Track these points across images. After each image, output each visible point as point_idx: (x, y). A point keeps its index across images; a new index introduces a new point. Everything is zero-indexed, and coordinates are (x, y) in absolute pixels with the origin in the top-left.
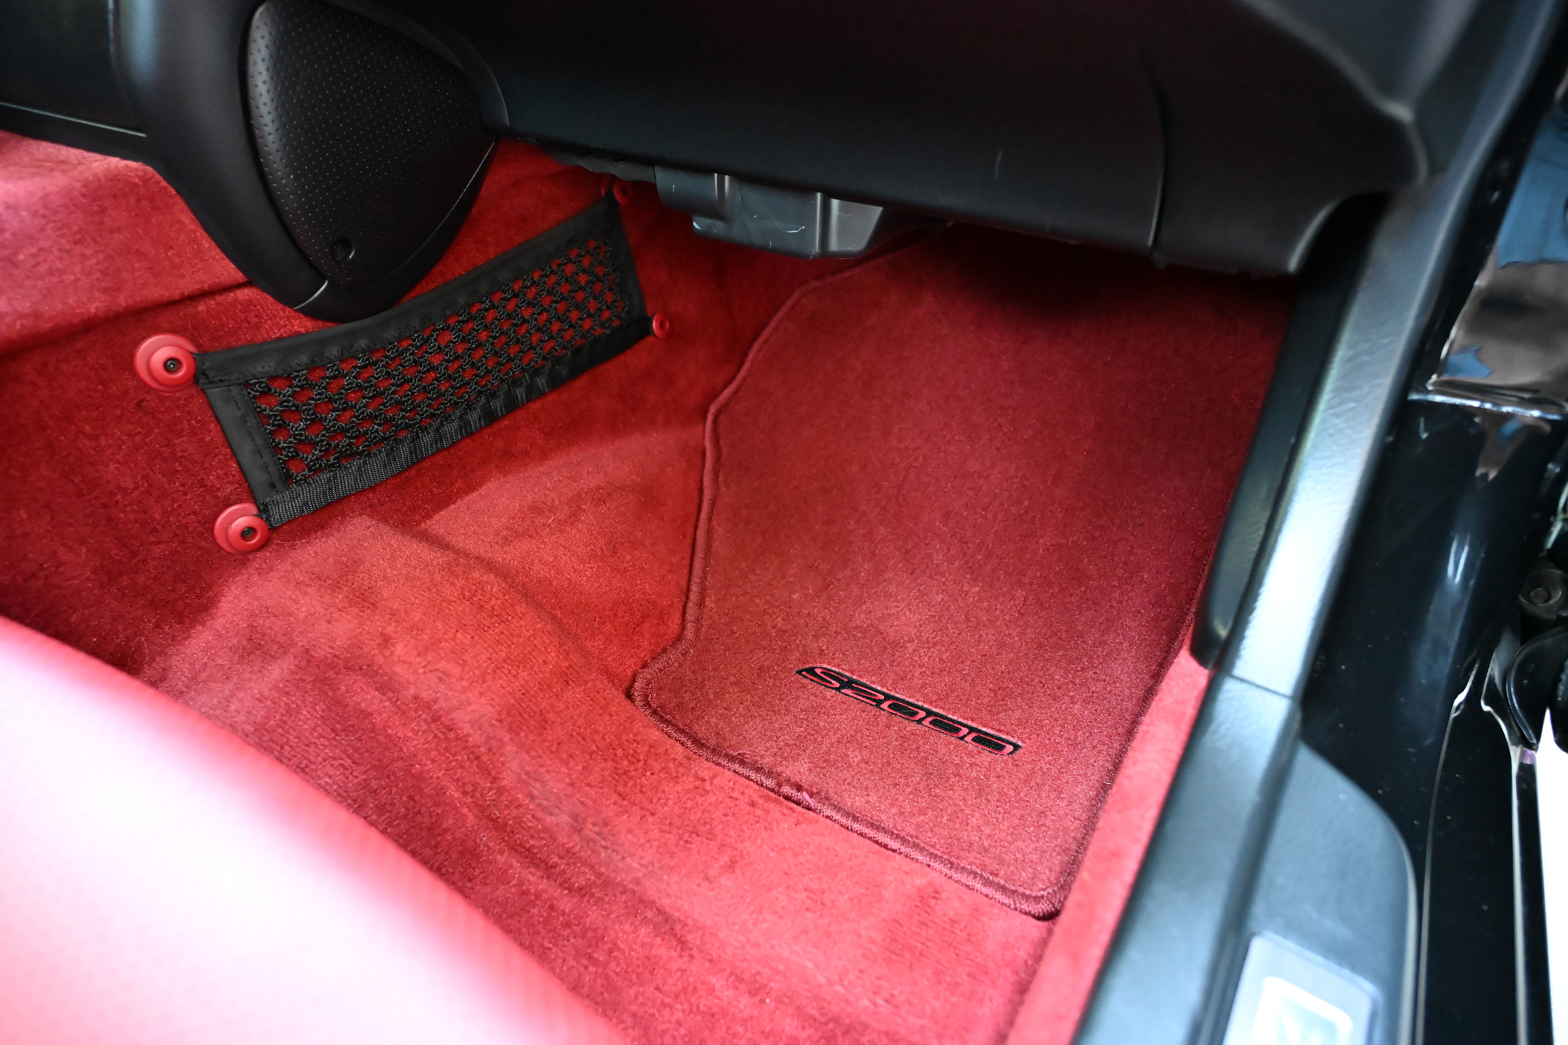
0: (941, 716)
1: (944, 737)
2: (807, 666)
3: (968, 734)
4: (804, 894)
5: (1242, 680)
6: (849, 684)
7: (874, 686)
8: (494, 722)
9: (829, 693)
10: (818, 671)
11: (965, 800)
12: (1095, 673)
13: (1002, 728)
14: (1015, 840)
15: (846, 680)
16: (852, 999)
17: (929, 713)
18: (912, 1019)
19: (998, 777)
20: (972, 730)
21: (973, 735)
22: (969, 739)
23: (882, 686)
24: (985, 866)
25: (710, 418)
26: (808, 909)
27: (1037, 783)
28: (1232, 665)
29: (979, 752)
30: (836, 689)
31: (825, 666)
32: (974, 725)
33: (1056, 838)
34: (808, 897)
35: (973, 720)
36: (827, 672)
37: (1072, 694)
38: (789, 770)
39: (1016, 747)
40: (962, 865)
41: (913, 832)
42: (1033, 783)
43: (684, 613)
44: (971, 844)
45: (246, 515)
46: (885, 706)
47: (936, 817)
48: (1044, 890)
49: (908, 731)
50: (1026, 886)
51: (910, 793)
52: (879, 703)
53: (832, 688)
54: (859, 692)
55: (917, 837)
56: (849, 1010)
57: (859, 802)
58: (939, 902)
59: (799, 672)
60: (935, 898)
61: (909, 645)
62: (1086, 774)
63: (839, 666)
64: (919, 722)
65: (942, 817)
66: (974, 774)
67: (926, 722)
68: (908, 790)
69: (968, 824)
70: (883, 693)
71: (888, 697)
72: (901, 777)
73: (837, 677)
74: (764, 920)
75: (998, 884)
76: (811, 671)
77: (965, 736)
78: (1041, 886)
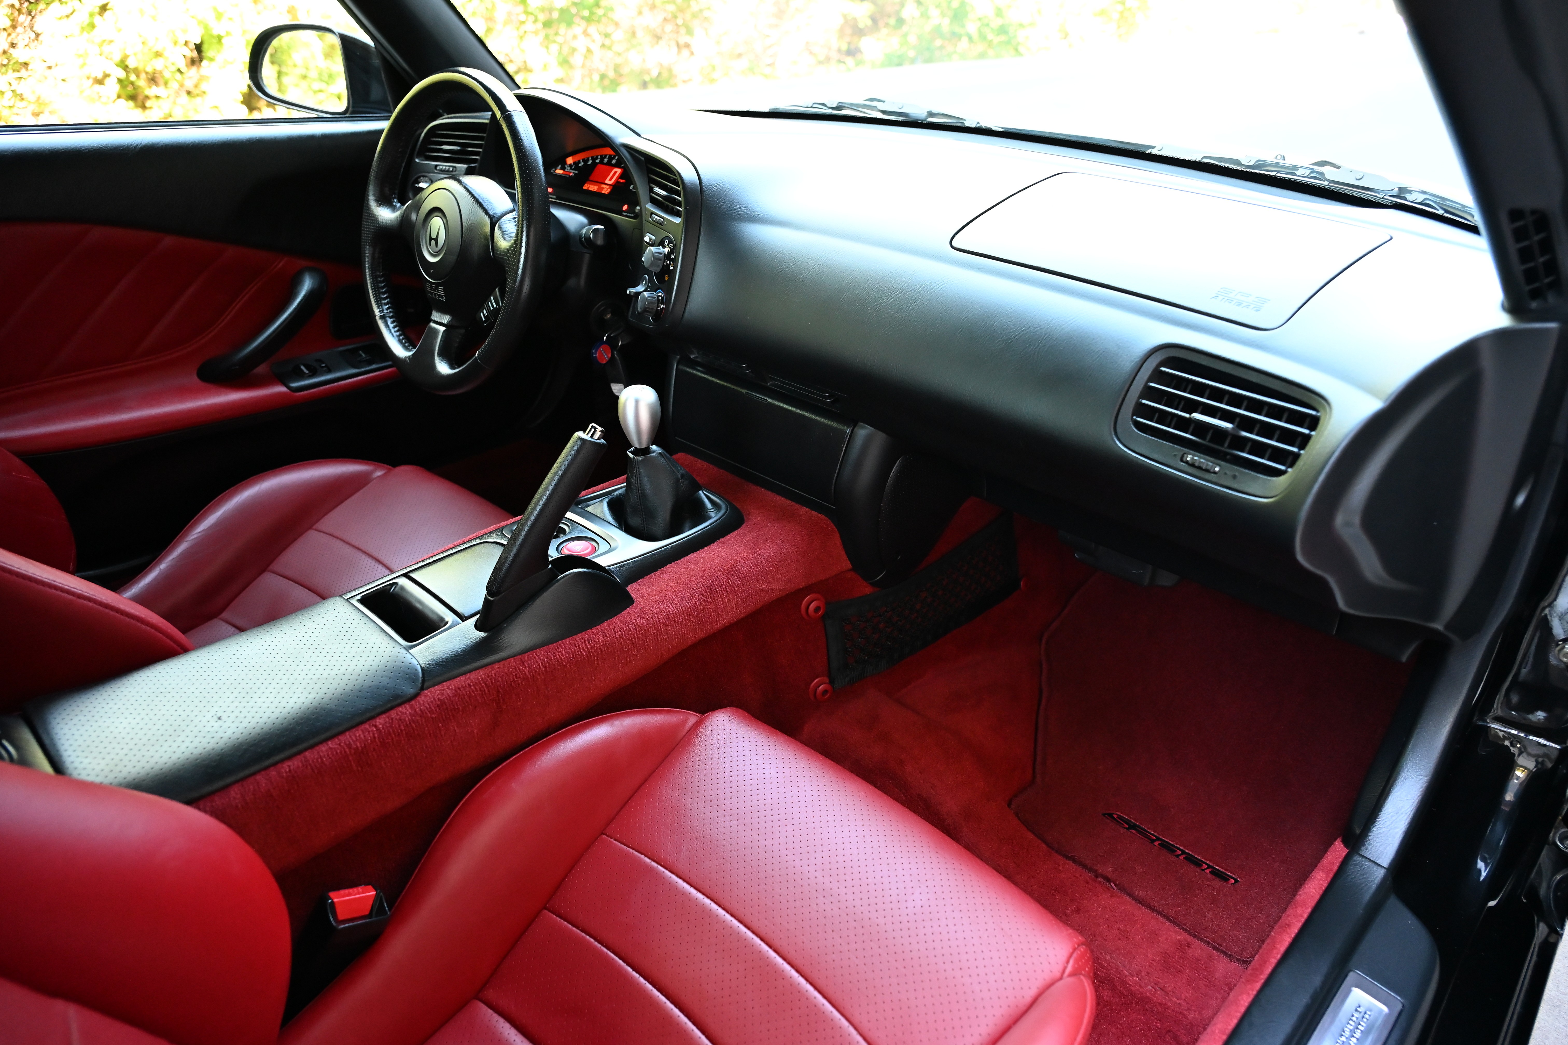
0: (1191, 855)
1: (1192, 868)
2: (1108, 812)
3: (1207, 868)
4: (1117, 932)
5: (1363, 856)
6: (1132, 826)
7: (1150, 831)
8: (957, 814)
9: (1122, 831)
10: (1115, 816)
11: (1204, 904)
12: (1290, 846)
13: (1228, 868)
14: (1233, 930)
15: (1132, 824)
16: (1143, 985)
17: (1183, 852)
18: (1175, 999)
19: (1225, 895)
20: (1209, 867)
21: (1210, 870)
22: (1207, 871)
23: (1154, 832)
24: (1214, 939)
25: (1044, 641)
26: (1119, 939)
27: (1248, 903)
28: (1359, 849)
29: (1214, 880)
30: (1126, 828)
31: (1119, 814)
32: (1211, 864)
33: (1257, 934)
34: (1120, 933)
35: (1210, 861)
36: (1119, 817)
37: (1274, 856)
38: (1101, 869)
39: (1236, 881)
40: (1201, 937)
41: (1173, 915)
42: (1245, 902)
43: (1034, 769)
44: (1206, 928)
45: (824, 684)
46: (1156, 843)
47: (1187, 910)
48: (1248, 958)
49: (1170, 860)
50: (1237, 954)
51: (1172, 895)
52: (1153, 841)
53: (1125, 828)
54: (1140, 833)
55: (1175, 918)
56: (1141, 990)
57: (1142, 894)
58: (1190, 949)
59: (1104, 815)
60: (1188, 946)
61: (1172, 809)
62: (1278, 903)
63: (1127, 816)
64: (1178, 856)
65: (1190, 910)
66: (1210, 891)
67: (1182, 857)
68: (1170, 893)
69: (1205, 917)
70: (1155, 836)
71: (1158, 839)
72: (1166, 885)
73: (1127, 821)
74: (1096, 940)
75: (1222, 950)
76: (1111, 816)
77: (1205, 869)
78: (1246, 955)
